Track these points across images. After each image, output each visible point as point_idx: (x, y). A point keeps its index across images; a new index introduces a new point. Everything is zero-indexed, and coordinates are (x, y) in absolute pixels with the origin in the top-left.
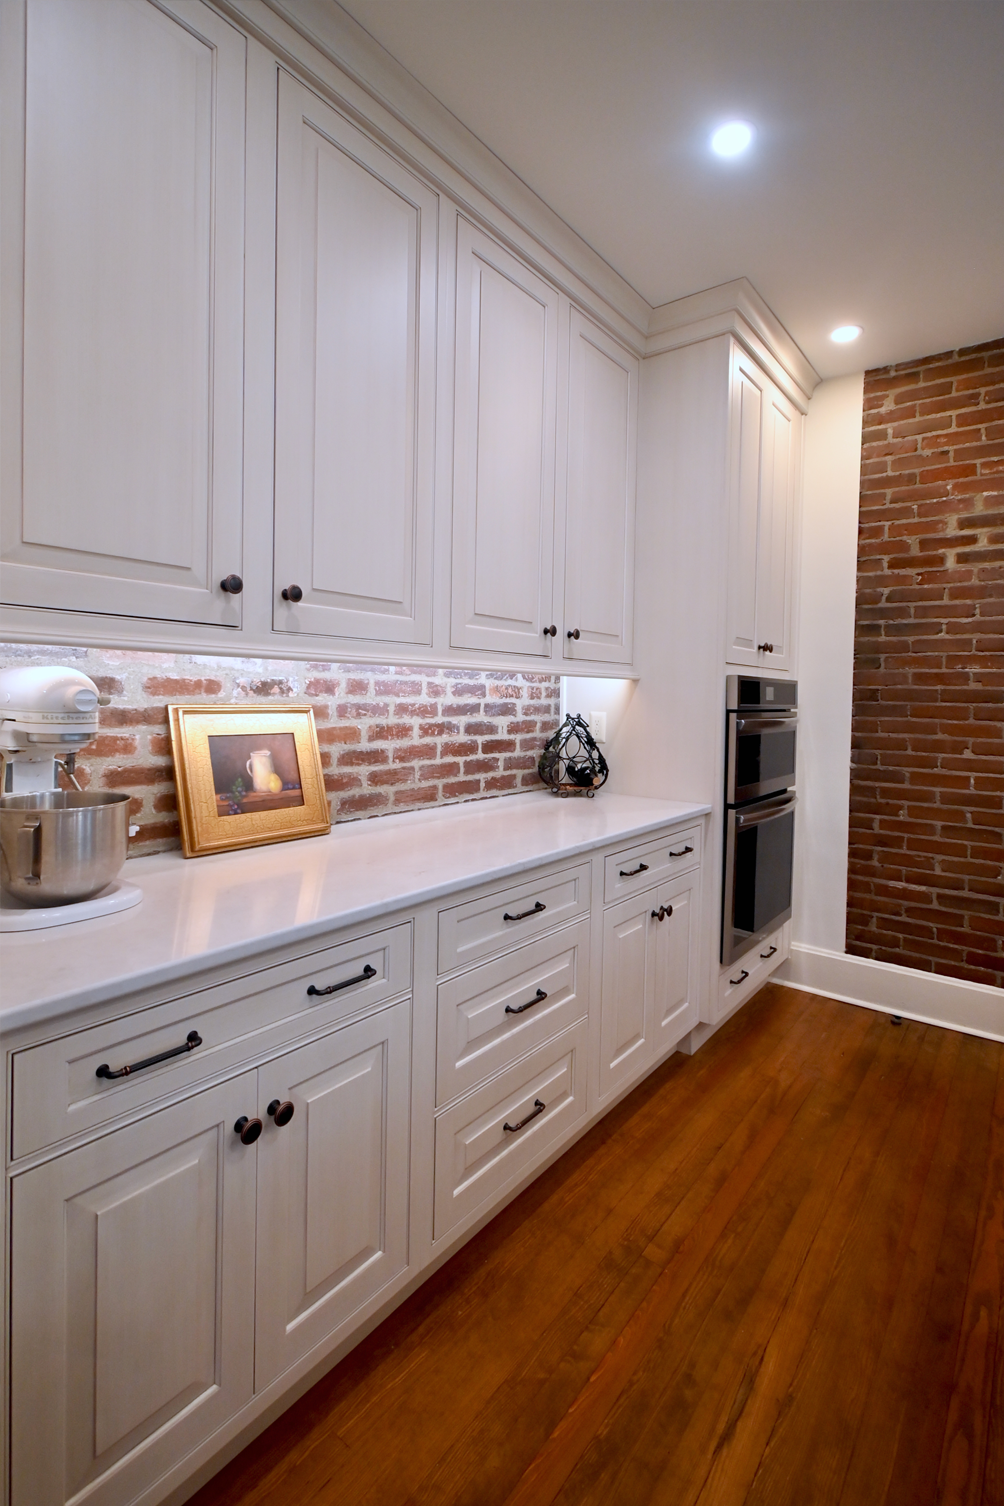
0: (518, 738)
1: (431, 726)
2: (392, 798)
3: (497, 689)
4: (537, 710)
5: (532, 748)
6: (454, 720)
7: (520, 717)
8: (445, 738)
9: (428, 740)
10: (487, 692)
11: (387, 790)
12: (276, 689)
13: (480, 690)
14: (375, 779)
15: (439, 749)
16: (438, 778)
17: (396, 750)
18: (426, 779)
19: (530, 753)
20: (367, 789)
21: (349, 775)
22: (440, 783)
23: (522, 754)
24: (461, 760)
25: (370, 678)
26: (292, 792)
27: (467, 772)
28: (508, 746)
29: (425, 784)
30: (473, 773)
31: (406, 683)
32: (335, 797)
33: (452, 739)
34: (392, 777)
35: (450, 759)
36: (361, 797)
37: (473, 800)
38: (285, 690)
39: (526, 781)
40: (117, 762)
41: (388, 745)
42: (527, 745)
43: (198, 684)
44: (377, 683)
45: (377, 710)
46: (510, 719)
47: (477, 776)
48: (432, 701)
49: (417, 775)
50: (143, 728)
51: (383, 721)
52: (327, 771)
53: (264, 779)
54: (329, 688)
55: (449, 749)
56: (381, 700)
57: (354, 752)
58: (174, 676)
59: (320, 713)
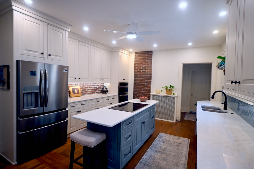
0: (99, 88)
3: (97, 84)
4: (101, 85)
6: (92, 87)
7: (99, 86)
8: (92, 88)
9: (90, 88)
11: (86, 93)
13: (95, 84)
14: (85, 92)
20: (84, 93)
22: (91, 92)
24: (93, 90)
25: (85, 83)
26: (78, 93)
28: (98, 89)
29: (90, 92)
31: (88, 83)
32: (82, 93)
35: (92, 90)
37: (94, 94)
38: (77, 85)
39: (100, 92)
41: (86, 89)
42: (100, 89)
43: (71, 84)
47: (95, 92)
48: (90, 85)
51: (86, 87)
53: (76, 92)
54: (81, 84)
55: (92, 89)
56: (86, 85)
57: (83, 89)
59: (80, 86)
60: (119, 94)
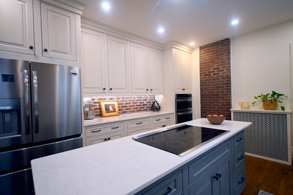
0: (148, 104)
3: (144, 97)
4: (151, 100)
6: (137, 102)
7: (148, 101)
8: (136, 104)
9: (133, 104)
11: (128, 111)
12: (112, 99)
13: (141, 98)
14: (126, 109)
15: (135, 106)
17: (129, 106)
19: (150, 106)
20: (125, 111)
21: (122, 109)
22: (136, 110)
24: (139, 107)
25: (125, 97)
27: (140, 109)
28: (147, 105)
29: (133, 110)
31: (130, 97)
32: (121, 112)
34: (128, 109)
35: (137, 107)
37: (141, 112)
38: (114, 99)
39: (149, 110)
40: (95, 107)
42: (149, 105)
43: (103, 99)
45: (126, 101)
46: (147, 101)
47: (141, 109)
48: (134, 99)
50: (98, 104)
51: (127, 102)
52: (119, 108)
53: (111, 109)
54: (119, 98)
55: (137, 105)
56: (126, 100)
57: (123, 106)
58: (101, 98)
59: (118, 101)
60: (176, 112)
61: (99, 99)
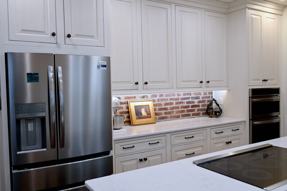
0: (200, 104)
1: (178, 102)
2: (169, 117)
3: (194, 93)
4: (206, 97)
5: (205, 106)
6: (183, 101)
7: (201, 99)
8: (181, 105)
9: (177, 105)
10: (192, 94)
11: (169, 116)
12: (146, 97)
13: (190, 94)
14: (166, 113)
15: (180, 107)
16: (180, 113)
17: (170, 108)
18: (177, 113)
19: (204, 108)
20: (164, 115)
21: (160, 113)
22: (180, 114)
23: (202, 108)
24: (185, 109)
26: (149, 116)
27: (187, 112)
28: (198, 106)
29: (177, 114)
30: (189, 112)
31: (172, 94)
32: (157, 117)
33: (183, 105)
34: (169, 113)
35: (183, 109)
36: (163, 117)
37: (189, 118)
38: (147, 97)
39: (203, 114)
40: (121, 110)
41: (168, 107)
42: (203, 106)
43: (132, 97)
44: (165, 94)
45: (165, 100)
46: (198, 100)
47: (190, 113)
48: (178, 97)
49: (175, 113)
50: (124, 105)
51: (167, 102)
52: (155, 112)
53: (144, 113)
54: (156, 96)
55: (182, 107)
56: (166, 98)
57: (161, 108)
58: (129, 96)
59: (154, 101)
60: (250, 120)
61: (126, 98)
